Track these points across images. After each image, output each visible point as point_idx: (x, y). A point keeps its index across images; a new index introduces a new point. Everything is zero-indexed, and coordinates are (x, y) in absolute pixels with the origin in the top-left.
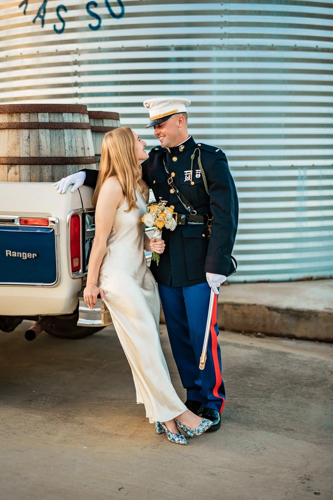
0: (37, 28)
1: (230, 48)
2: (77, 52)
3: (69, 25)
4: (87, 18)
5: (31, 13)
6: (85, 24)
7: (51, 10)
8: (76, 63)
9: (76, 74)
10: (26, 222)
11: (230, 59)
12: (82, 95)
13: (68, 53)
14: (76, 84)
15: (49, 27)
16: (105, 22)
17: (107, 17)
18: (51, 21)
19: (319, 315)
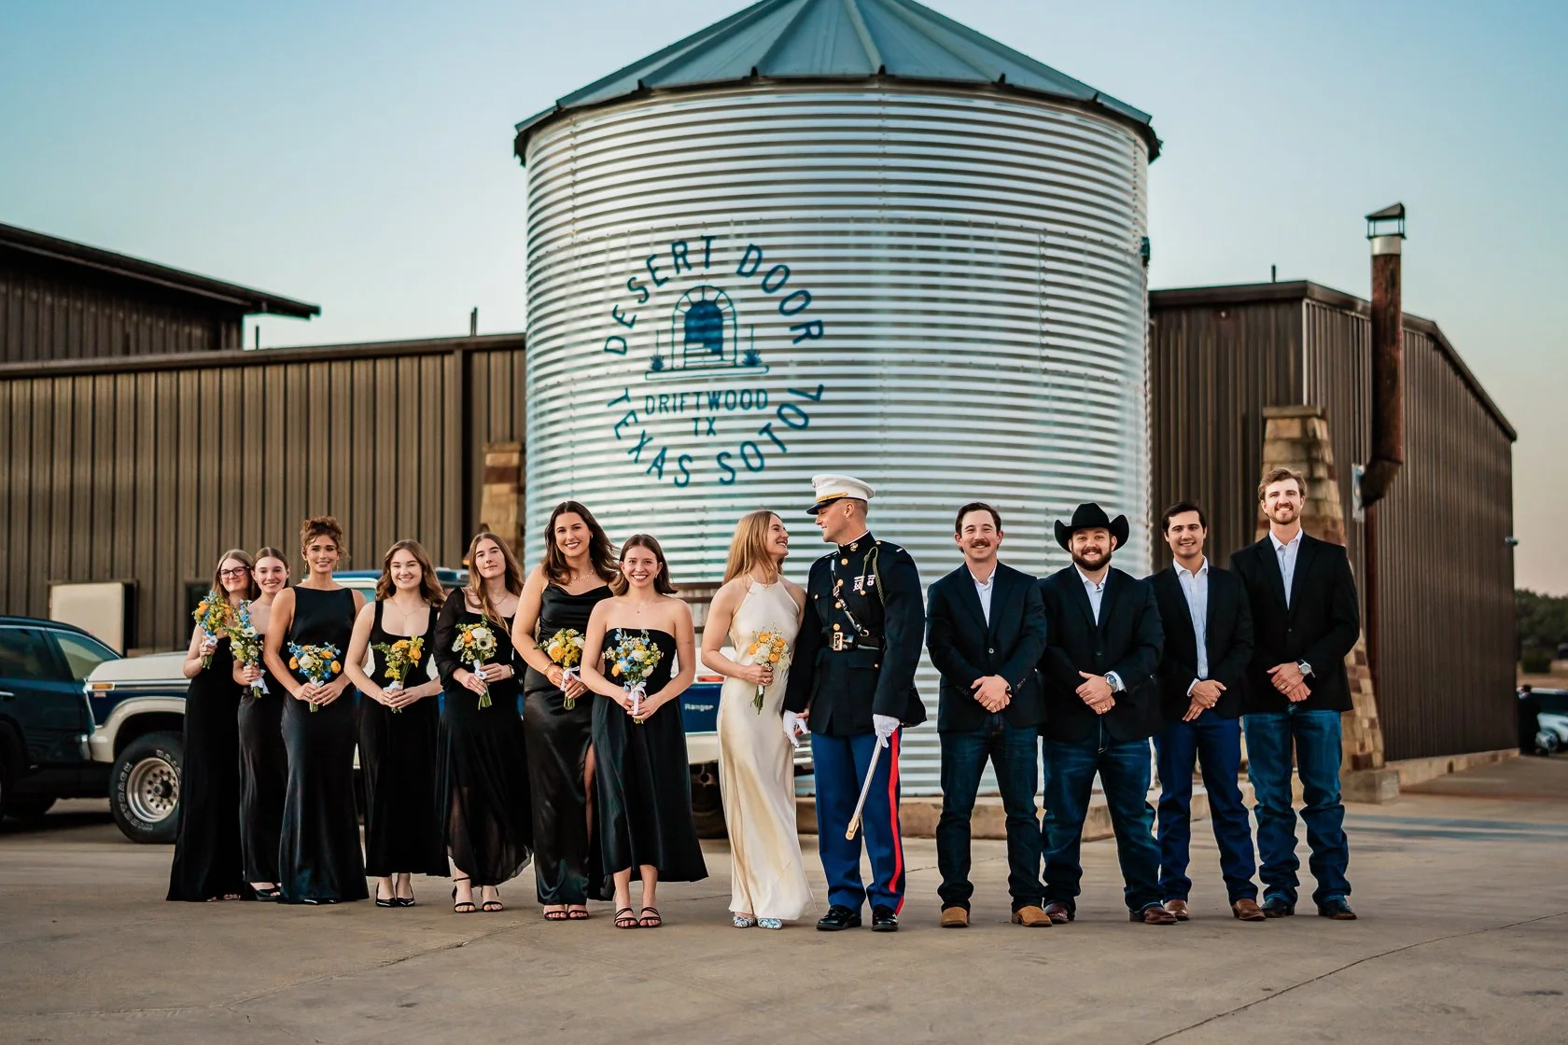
0: (654, 480)
1: (892, 507)
2: (704, 509)
3: (693, 478)
4: (716, 471)
5: (643, 461)
6: (716, 477)
7: (672, 460)
8: (702, 522)
9: (701, 535)
10: (704, 680)
11: (892, 521)
12: (709, 561)
13: (692, 510)
14: (702, 548)
15: (668, 479)
16: (739, 476)
17: (742, 470)
18: (670, 472)
19: (989, 809)
